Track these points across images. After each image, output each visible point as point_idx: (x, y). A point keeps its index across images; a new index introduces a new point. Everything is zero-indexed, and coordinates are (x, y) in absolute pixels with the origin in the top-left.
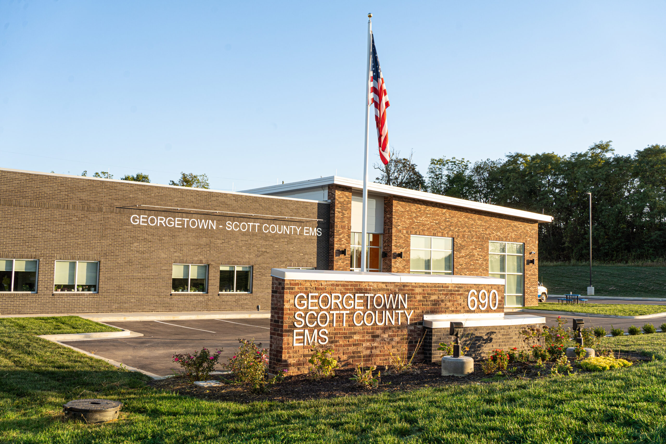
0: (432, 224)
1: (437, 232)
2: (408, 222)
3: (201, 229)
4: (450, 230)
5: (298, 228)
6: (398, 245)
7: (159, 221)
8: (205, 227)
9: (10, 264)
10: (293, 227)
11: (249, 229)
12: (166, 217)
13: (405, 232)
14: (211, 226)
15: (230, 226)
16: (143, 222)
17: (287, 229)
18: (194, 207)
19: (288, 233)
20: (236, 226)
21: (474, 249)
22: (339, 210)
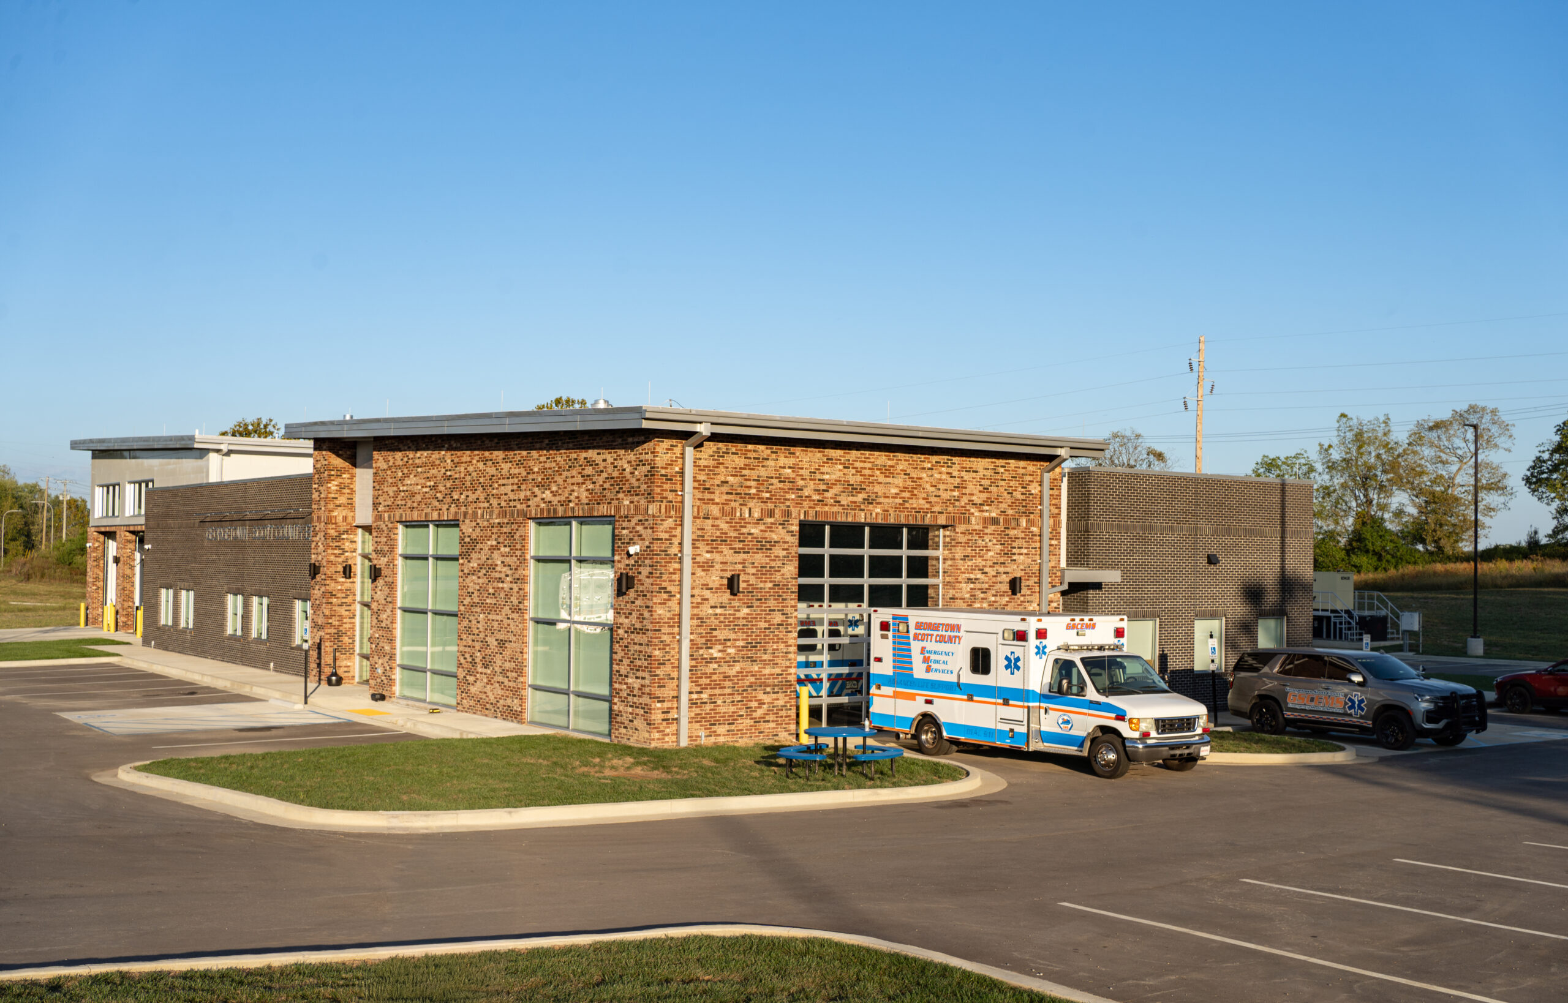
3: (239, 541)
6: (379, 547)
7: (219, 533)
8: (241, 538)
11: (267, 535)
12: (222, 527)
13: (386, 517)
14: (245, 535)
16: (212, 536)
18: (236, 509)
21: (495, 548)
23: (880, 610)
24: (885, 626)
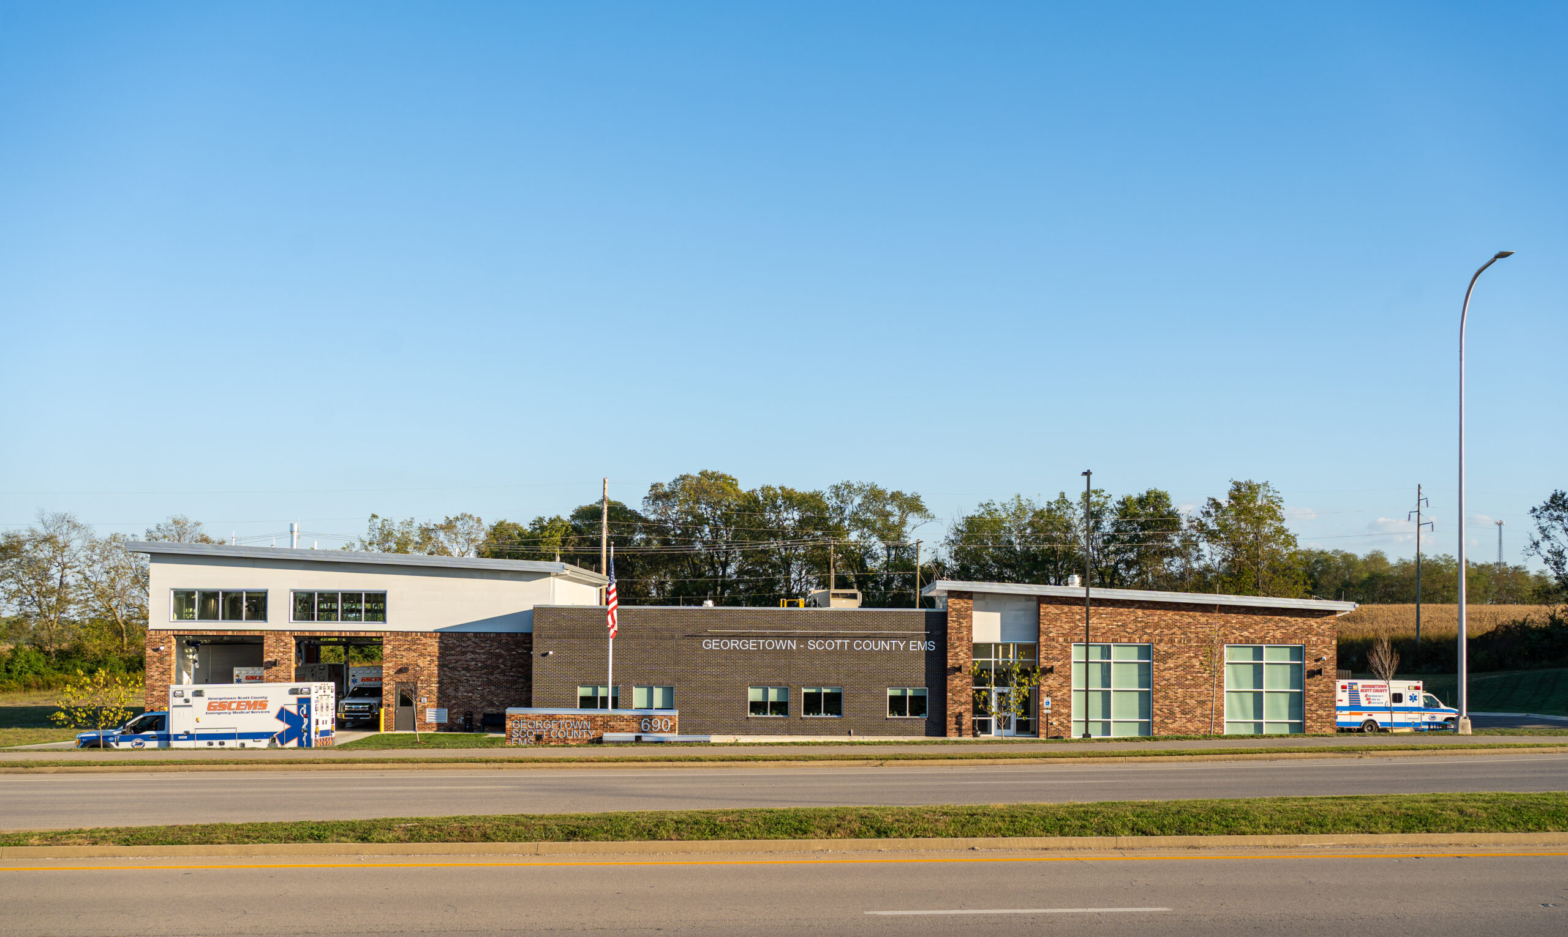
0: (1110, 627)
1: (1121, 637)
2: (1067, 626)
3: (779, 650)
4: (1146, 633)
5: (902, 643)
6: (1050, 656)
7: (732, 644)
8: (784, 648)
9: (596, 691)
10: (894, 642)
11: (836, 647)
12: (740, 640)
13: (1061, 640)
14: (791, 646)
15: (813, 645)
16: (715, 646)
17: (887, 644)
18: (770, 628)
19: (888, 649)
20: (820, 645)
21: (1193, 657)
22: (954, 619)
23: (1341, 681)
24: (1344, 687)
